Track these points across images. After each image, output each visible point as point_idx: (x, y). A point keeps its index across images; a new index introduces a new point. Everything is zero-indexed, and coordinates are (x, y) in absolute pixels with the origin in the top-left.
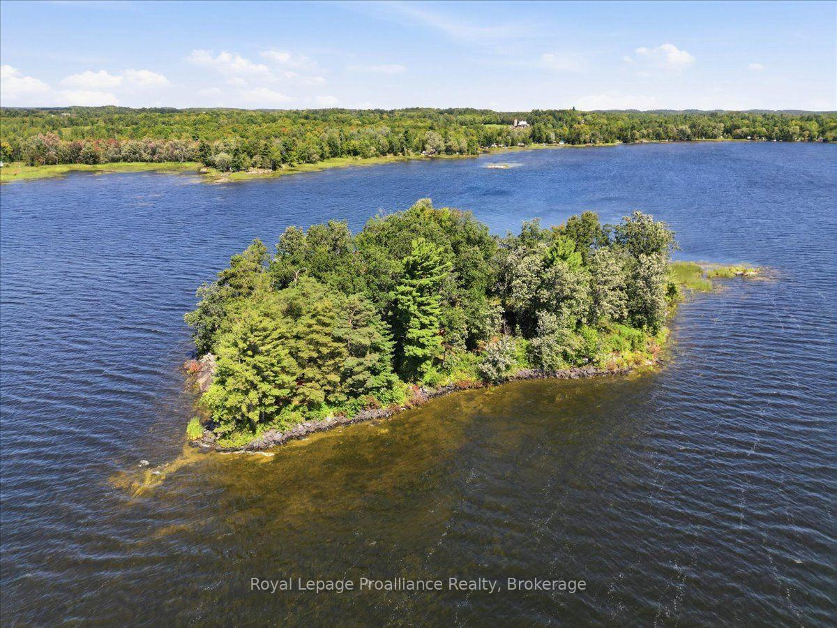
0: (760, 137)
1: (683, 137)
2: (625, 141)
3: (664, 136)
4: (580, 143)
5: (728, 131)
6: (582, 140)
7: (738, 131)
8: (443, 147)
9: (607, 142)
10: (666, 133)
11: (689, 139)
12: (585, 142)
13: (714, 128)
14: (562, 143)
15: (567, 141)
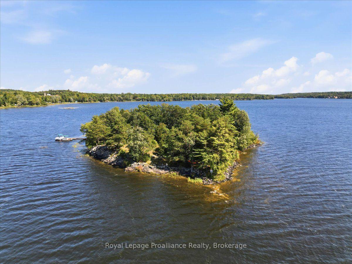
0: (145, 100)
1: (121, 100)
2: (101, 101)
3: (114, 100)
4: (85, 101)
5: (134, 98)
6: (86, 100)
7: (138, 98)
8: (27, 102)
9: (95, 101)
10: (114, 98)
11: (122, 101)
12: (87, 101)
13: (130, 97)
14: (76, 102)
15: (79, 101)
